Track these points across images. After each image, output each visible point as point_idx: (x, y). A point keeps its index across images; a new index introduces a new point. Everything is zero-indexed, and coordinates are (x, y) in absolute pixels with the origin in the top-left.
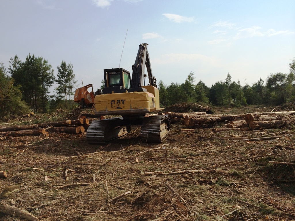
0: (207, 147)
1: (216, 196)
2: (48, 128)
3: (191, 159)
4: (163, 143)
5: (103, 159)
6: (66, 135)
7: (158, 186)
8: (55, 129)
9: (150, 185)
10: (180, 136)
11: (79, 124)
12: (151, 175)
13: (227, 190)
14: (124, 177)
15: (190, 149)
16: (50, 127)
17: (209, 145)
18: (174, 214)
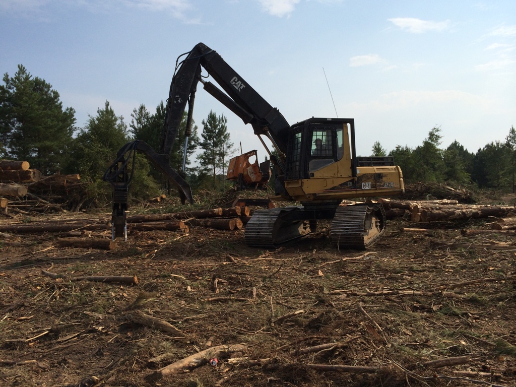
0: (441, 259)
1: (434, 327)
2: (188, 220)
3: (409, 276)
4: (369, 251)
5: (269, 269)
6: (215, 232)
7: (346, 308)
8: (198, 221)
9: (334, 306)
10: (400, 240)
11: (234, 215)
12: (339, 294)
13: (454, 321)
14: (298, 295)
15: (411, 261)
16: (191, 219)
17: (446, 256)
18: (360, 341)
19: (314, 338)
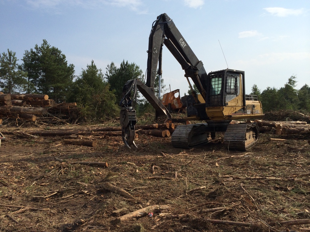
0: (294, 158)
1: (288, 200)
2: (138, 130)
3: (273, 168)
4: (248, 152)
5: (186, 161)
6: (153, 138)
7: (232, 186)
8: (144, 131)
9: (225, 185)
10: (268, 146)
11: (165, 128)
12: (228, 178)
13: (301, 197)
14: (202, 177)
15: (275, 159)
16: (139, 130)
17: (298, 156)
18: (240, 207)
19: (212, 203)
